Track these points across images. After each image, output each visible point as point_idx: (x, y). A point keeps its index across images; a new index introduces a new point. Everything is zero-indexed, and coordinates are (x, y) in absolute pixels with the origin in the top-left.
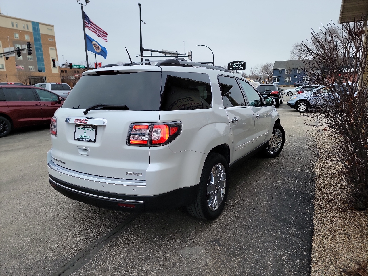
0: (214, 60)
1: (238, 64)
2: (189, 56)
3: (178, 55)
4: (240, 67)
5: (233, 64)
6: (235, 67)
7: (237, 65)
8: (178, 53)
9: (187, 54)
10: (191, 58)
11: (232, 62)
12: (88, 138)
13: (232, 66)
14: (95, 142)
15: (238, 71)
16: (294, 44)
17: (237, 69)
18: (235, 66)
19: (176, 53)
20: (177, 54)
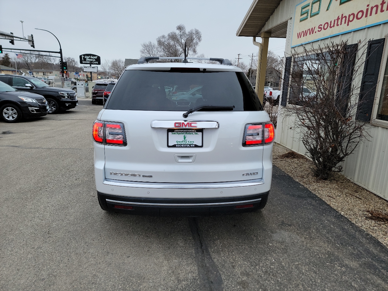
0: (61, 49)
1: (92, 57)
2: (29, 41)
3: (15, 38)
4: (94, 62)
5: (86, 57)
6: (88, 61)
7: (90, 58)
8: (14, 35)
9: (27, 38)
10: (33, 43)
11: (84, 55)
12: (191, 143)
13: (85, 59)
14: (202, 146)
15: (92, 66)
16: (143, 44)
17: (91, 63)
18: (87, 59)
19: (11, 35)
20: (13, 37)
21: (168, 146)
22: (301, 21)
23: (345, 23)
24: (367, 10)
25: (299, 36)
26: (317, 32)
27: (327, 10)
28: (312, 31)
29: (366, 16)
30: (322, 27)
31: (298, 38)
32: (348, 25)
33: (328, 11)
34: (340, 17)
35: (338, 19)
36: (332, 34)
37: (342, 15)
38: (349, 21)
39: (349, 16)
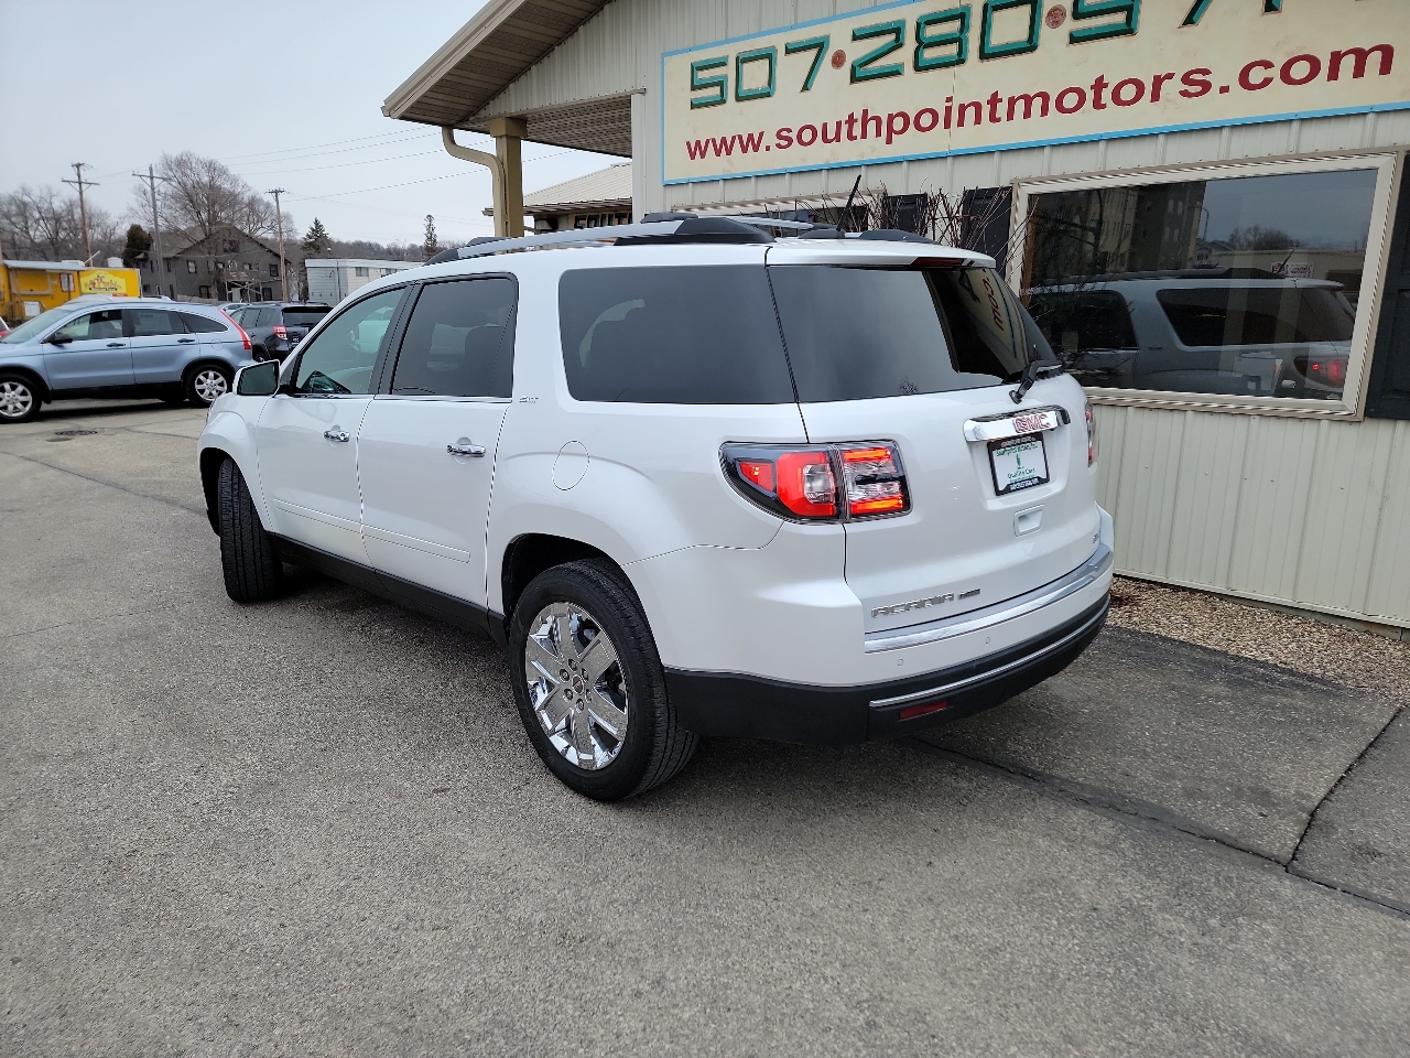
12: (1031, 474)
14: (1047, 480)
21: (998, 493)
22: (693, 106)
23: (879, 134)
24: (949, 110)
25: (696, 150)
26: (773, 148)
27: (805, 88)
28: (752, 143)
29: (947, 125)
30: (793, 135)
31: (693, 158)
32: (889, 141)
33: (806, 93)
34: (858, 115)
35: (851, 120)
36: (833, 162)
37: (865, 112)
38: (890, 130)
39: (891, 118)
